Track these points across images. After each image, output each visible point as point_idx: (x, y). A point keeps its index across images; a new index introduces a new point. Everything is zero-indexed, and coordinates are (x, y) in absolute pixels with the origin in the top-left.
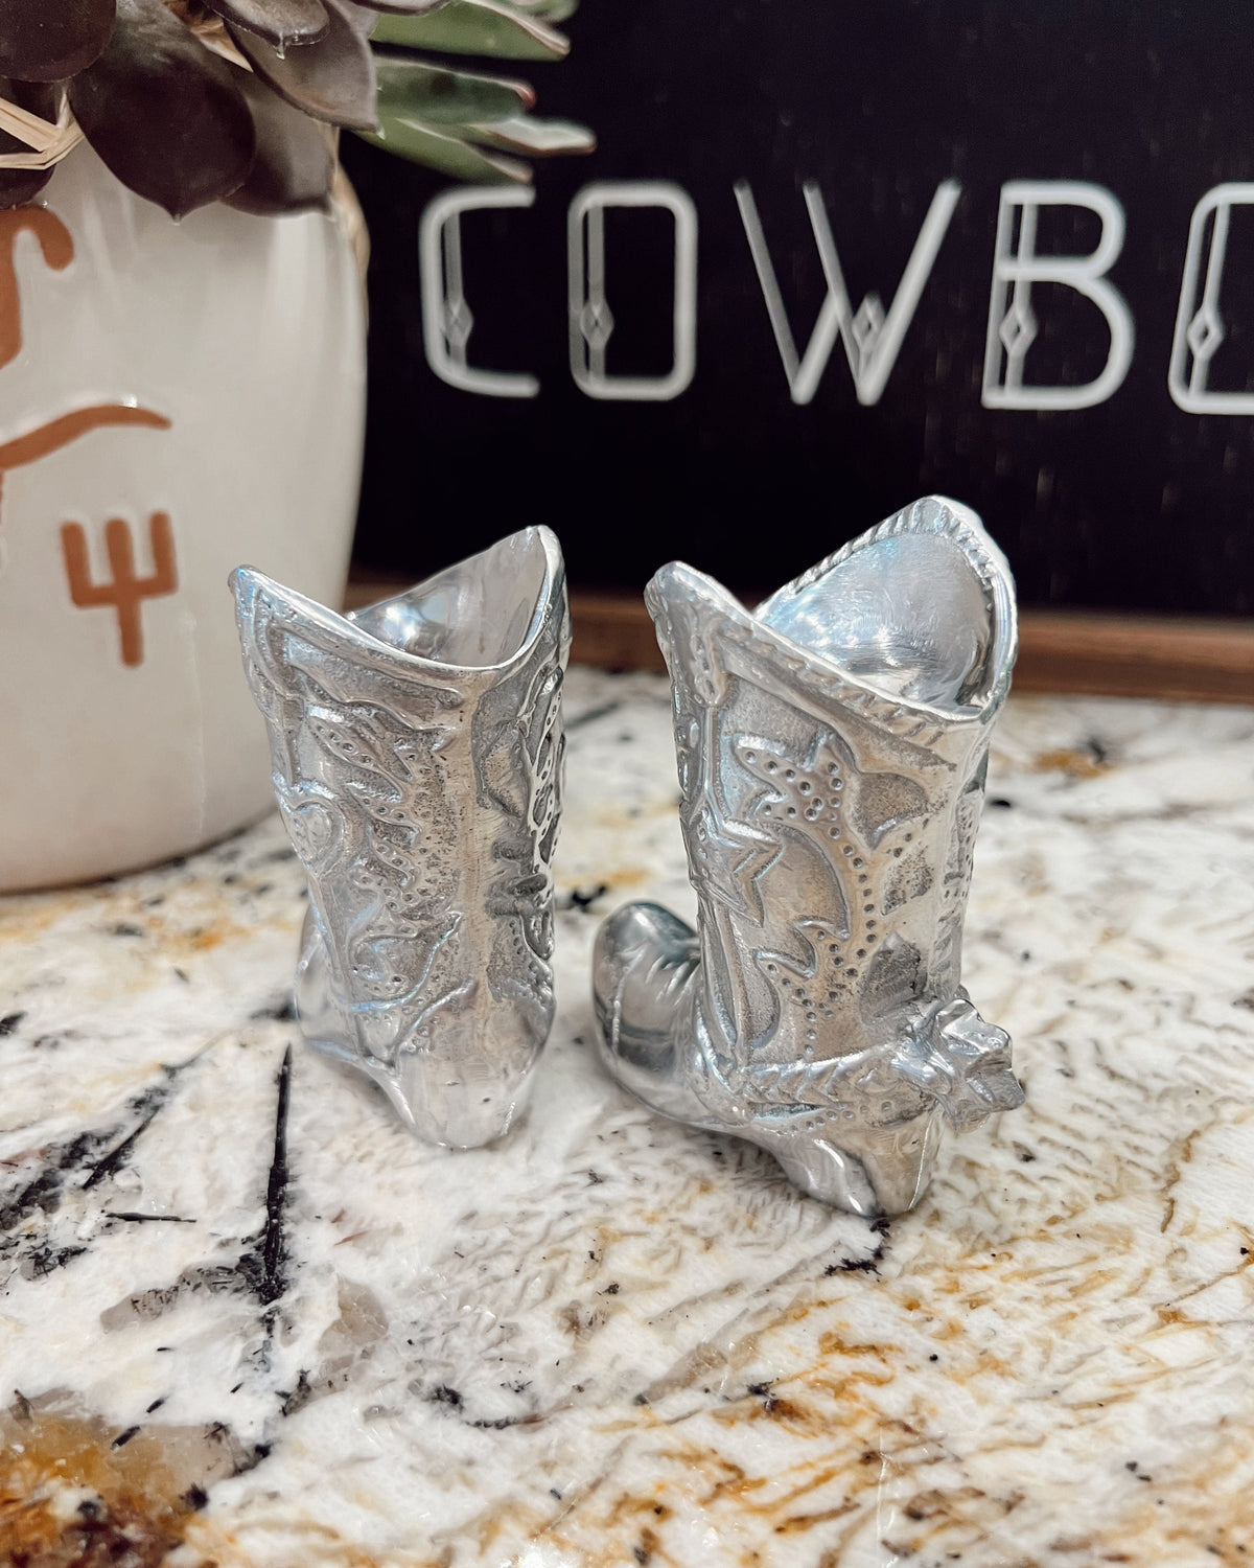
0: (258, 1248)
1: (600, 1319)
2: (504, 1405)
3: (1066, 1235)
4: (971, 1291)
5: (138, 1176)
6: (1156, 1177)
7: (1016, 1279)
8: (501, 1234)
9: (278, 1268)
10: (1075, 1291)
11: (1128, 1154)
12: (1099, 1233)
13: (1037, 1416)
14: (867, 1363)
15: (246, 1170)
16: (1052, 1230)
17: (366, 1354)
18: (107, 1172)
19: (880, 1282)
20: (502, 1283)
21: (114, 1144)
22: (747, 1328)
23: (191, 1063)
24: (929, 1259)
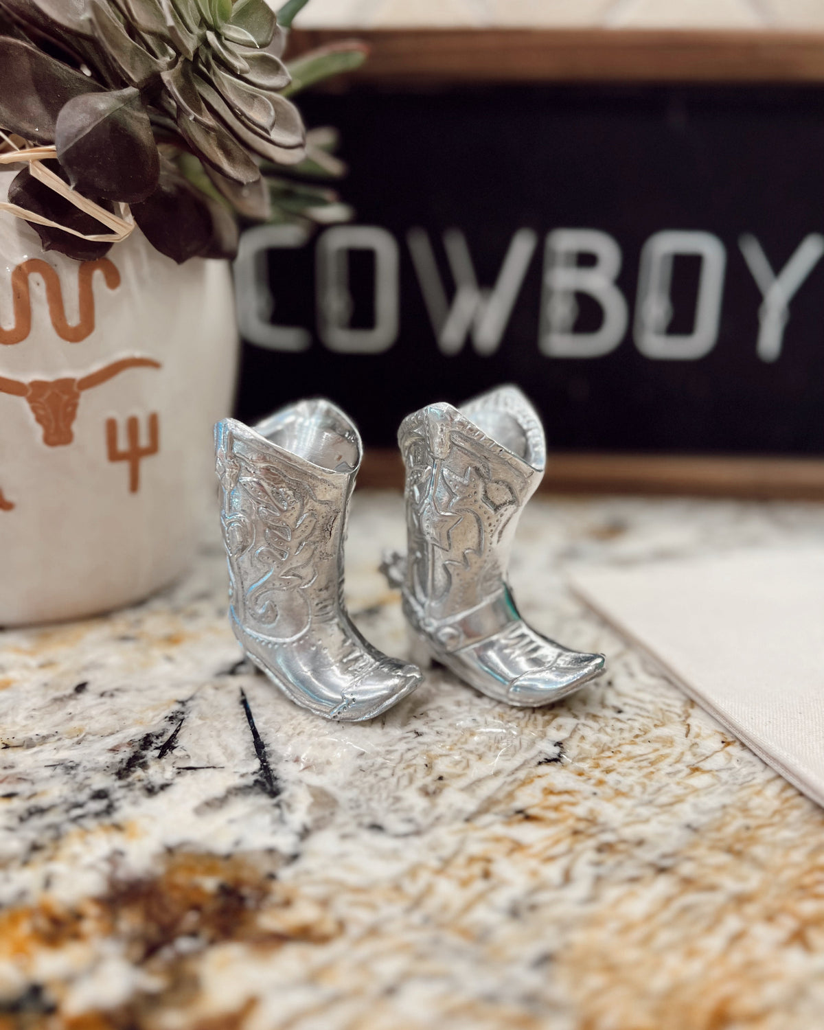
0: (261, 776)
1: (438, 791)
2: (404, 828)
3: (644, 742)
4: (605, 766)
5: (185, 750)
6: (680, 716)
7: (624, 761)
8: (380, 760)
9: (274, 783)
10: (652, 763)
11: (665, 708)
12: (659, 740)
13: (644, 811)
14: (566, 798)
15: (241, 742)
16: (637, 740)
17: (332, 814)
18: (168, 750)
19: (564, 766)
20: (386, 781)
21: (166, 738)
22: (508, 788)
23: (191, 698)
24: (584, 755)
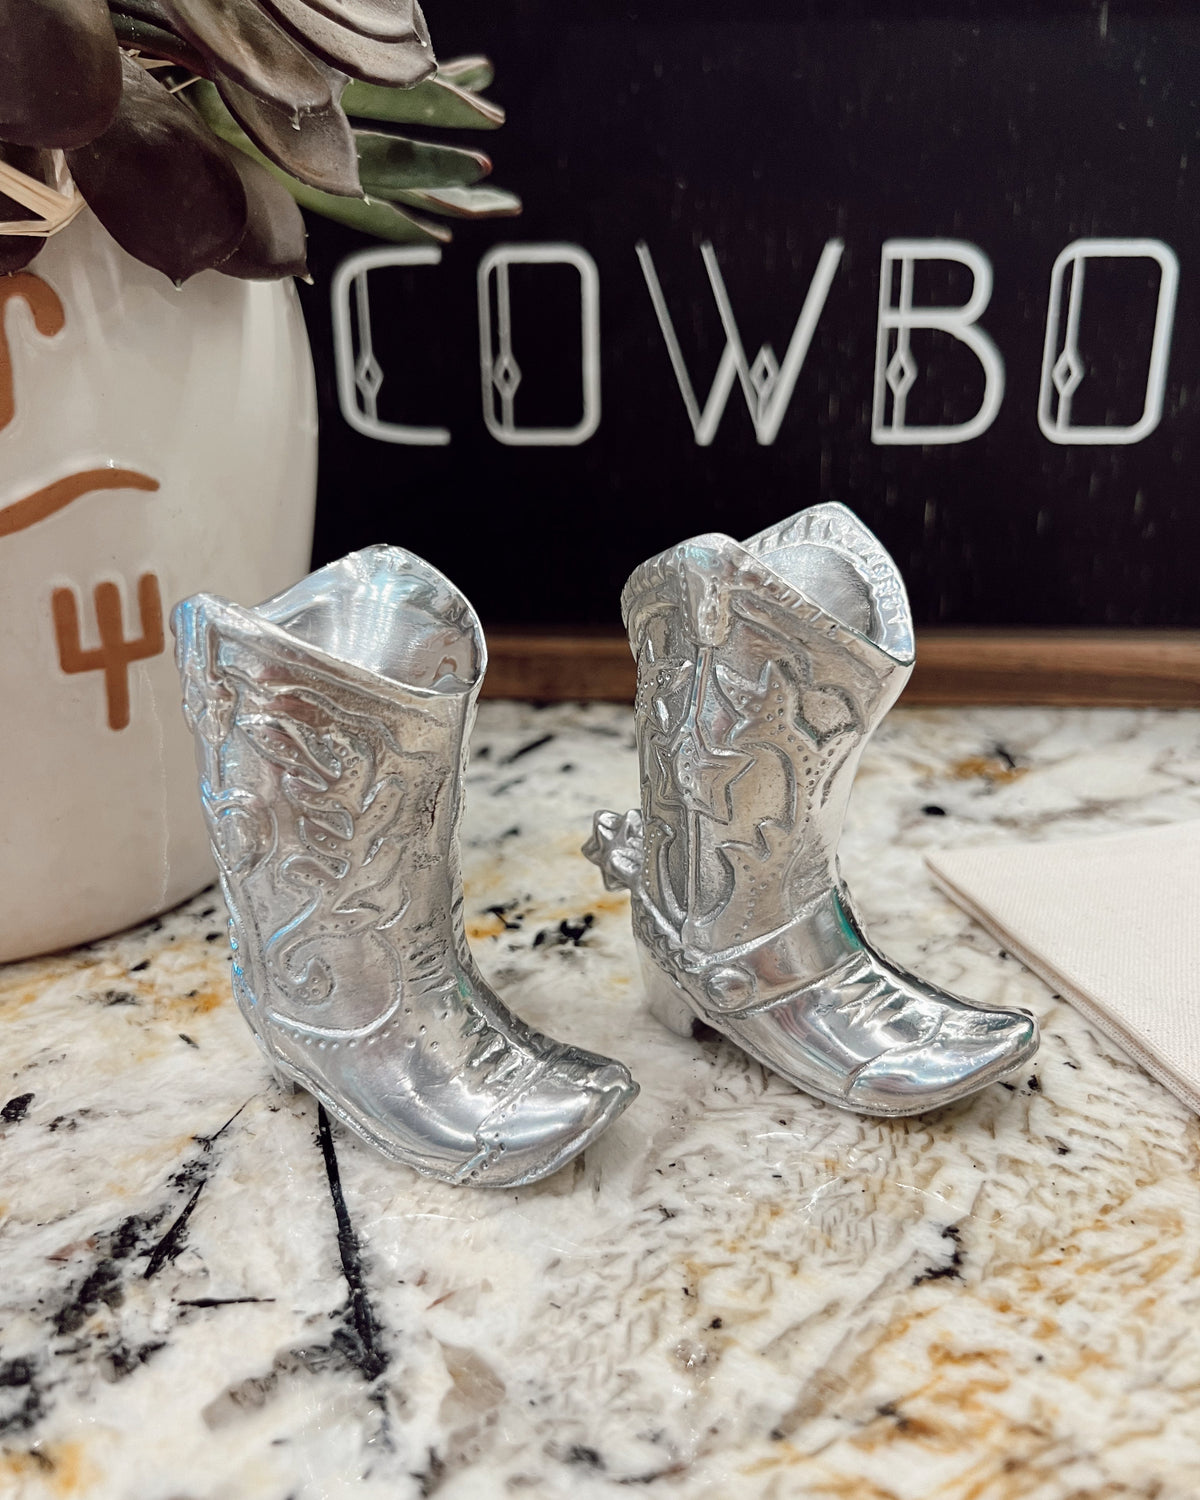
0: (348, 1321)
1: (713, 1356)
2: (645, 1458)
3: (1121, 1222)
4: (1053, 1286)
5: (200, 1257)
6: (1184, 1159)
7: (1090, 1272)
8: (590, 1280)
9: (375, 1340)
10: (1148, 1277)
11: (1151, 1139)
12: (1150, 1217)
13: (1151, 1405)
14: (979, 1370)
15: (313, 1239)
16: (1108, 1219)
17: (491, 1421)
18: (166, 1258)
19: (967, 1288)
20: (606, 1330)
21: (165, 1227)
22: (858, 1347)
23: (224, 1131)
24: (1005, 1259)
